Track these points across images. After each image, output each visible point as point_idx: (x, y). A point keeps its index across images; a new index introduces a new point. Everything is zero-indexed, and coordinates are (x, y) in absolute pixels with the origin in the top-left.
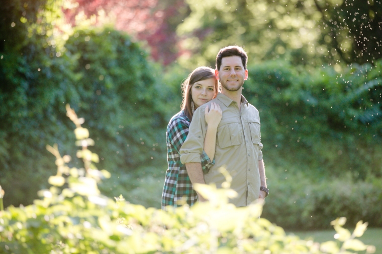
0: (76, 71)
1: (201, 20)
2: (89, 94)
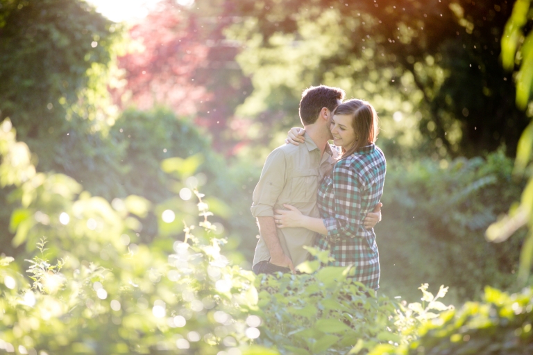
1: (266, 101)
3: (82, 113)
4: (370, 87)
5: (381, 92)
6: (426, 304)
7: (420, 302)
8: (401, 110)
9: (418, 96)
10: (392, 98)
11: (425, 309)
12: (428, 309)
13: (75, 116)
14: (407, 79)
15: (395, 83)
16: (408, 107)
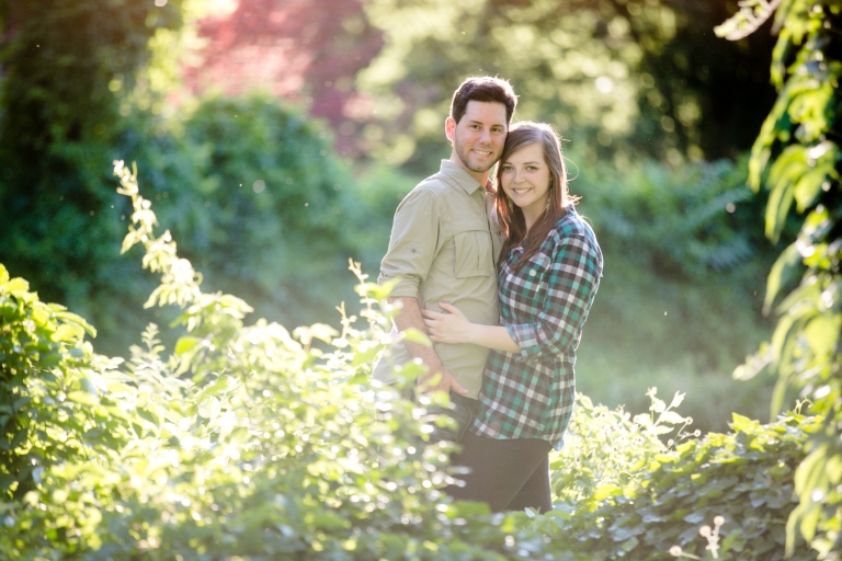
0: (206, 174)
1: (405, 62)
2: (228, 216)
3: (144, 104)
4: (563, 38)
5: (579, 48)
6: (656, 416)
7: (649, 412)
8: (607, 75)
9: (633, 53)
10: (595, 57)
11: (655, 422)
12: (658, 422)
13: (135, 108)
14: (619, 27)
15: (600, 33)
16: (619, 70)
